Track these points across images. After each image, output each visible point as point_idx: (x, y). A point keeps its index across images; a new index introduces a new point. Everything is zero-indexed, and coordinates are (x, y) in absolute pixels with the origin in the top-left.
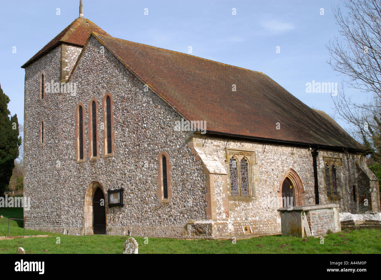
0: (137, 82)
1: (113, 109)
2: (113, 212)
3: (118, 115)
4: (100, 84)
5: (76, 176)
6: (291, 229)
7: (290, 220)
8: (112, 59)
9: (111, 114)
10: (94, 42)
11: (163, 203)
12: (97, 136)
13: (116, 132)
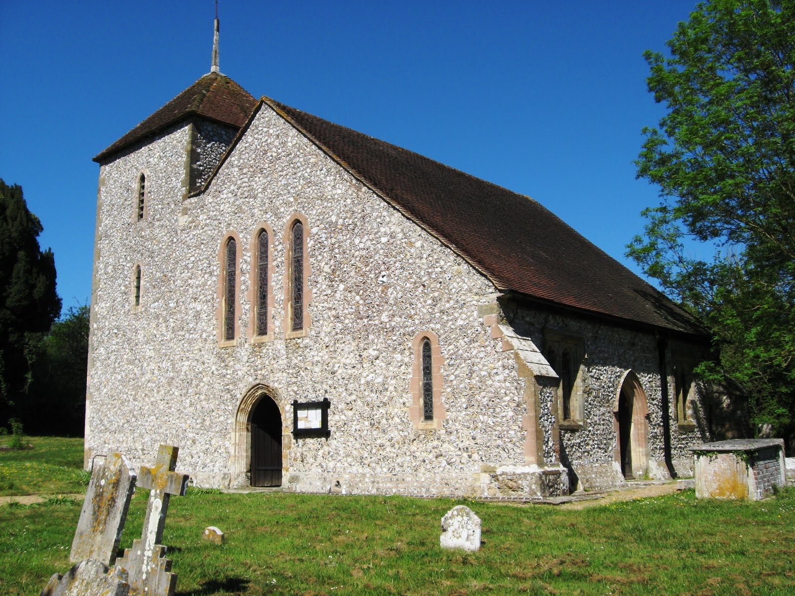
0: (366, 195)
1: (310, 245)
2: (303, 446)
3: (320, 258)
4: (280, 198)
5: (215, 372)
6: (719, 485)
7: (716, 469)
8: (308, 150)
9: (305, 255)
10: (268, 117)
11: (422, 430)
12: (269, 296)
13: (314, 291)
